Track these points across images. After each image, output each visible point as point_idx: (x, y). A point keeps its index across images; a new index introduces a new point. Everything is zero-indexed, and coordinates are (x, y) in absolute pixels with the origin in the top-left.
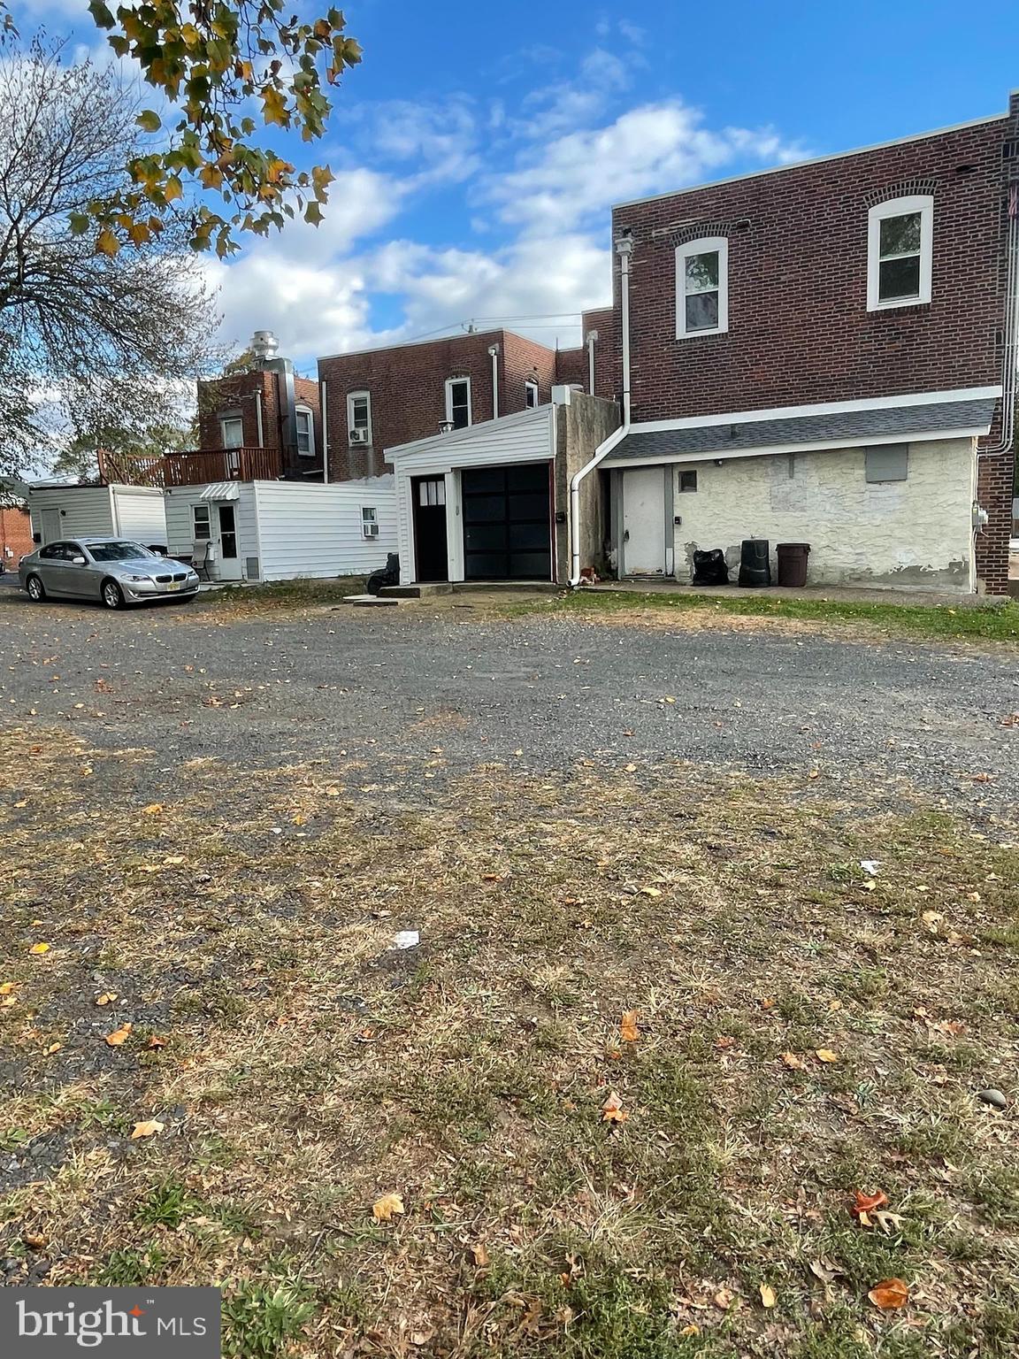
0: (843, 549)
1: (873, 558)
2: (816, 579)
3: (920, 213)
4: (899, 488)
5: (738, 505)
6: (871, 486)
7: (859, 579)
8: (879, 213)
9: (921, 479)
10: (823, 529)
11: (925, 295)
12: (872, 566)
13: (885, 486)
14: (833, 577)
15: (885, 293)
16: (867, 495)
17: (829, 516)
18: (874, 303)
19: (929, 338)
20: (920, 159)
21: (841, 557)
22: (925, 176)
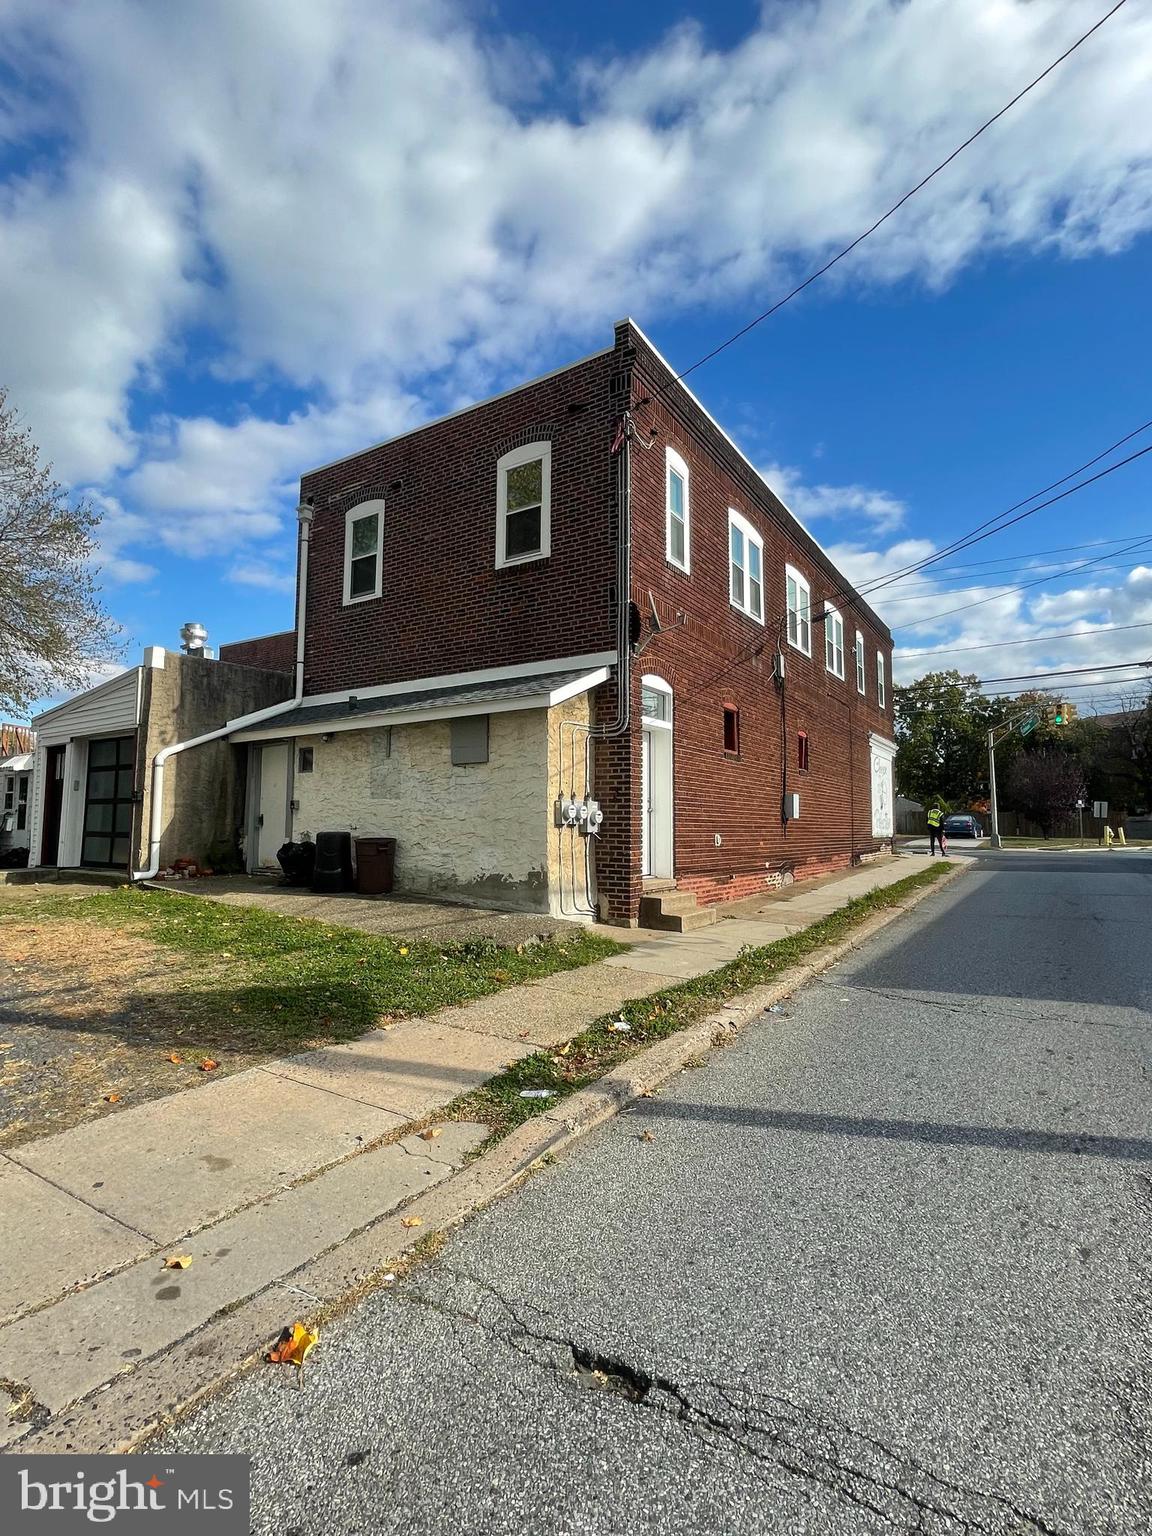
0: (432, 848)
1: (458, 861)
2: (407, 885)
3: (541, 460)
4: (482, 773)
5: (343, 789)
6: (457, 770)
7: (445, 888)
8: (507, 462)
9: (503, 760)
10: (415, 822)
11: (545, 550)
12: (457, 872)
13: (470, 770)
14: (421, 884)
15: (511, 551)
16: (452, 782)
17: (420, 806)
18: (501, 561)
19: (549, 597)
20: (539, 403)
21: (429, 858)
22: (544, 421)
